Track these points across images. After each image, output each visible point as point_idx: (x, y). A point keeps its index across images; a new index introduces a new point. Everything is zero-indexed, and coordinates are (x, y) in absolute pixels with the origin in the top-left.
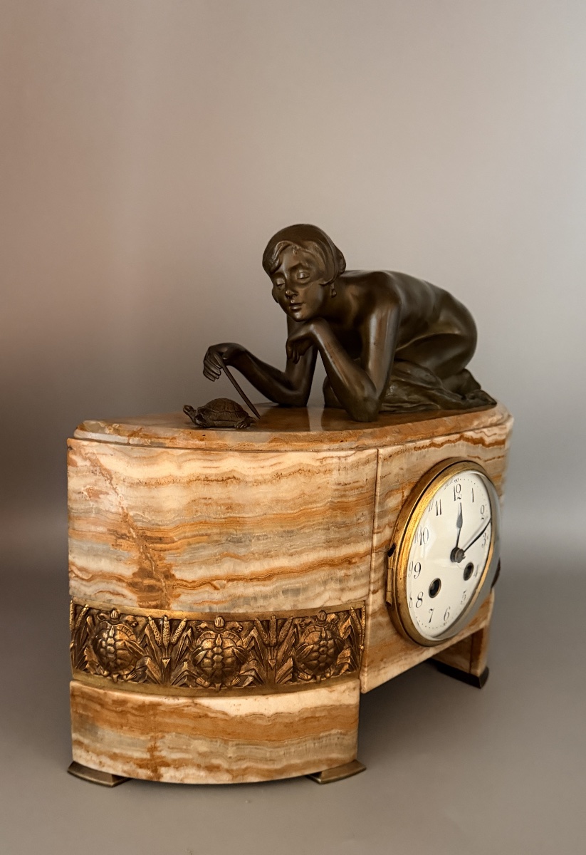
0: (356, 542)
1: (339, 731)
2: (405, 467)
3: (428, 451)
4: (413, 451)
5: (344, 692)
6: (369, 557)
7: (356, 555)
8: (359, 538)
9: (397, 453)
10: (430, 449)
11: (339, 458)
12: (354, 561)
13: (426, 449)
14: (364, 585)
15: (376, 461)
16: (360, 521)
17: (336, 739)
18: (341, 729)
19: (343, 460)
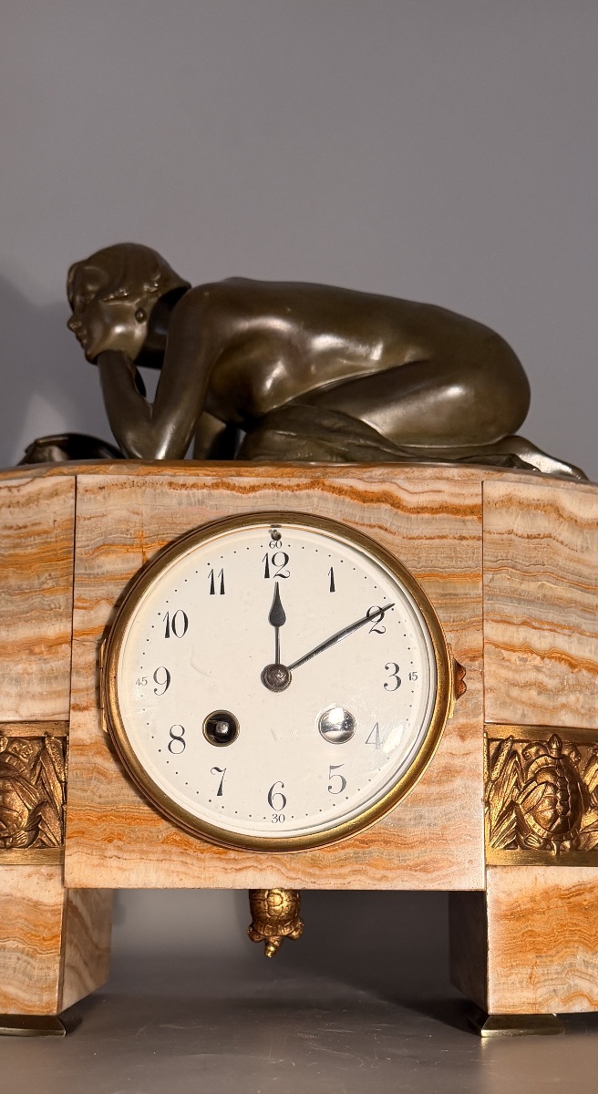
0: (41, 619)
1: (21, 946)
2: (146, 511)
3: (210, 495)
4: (166, 489)
5: (29, 876)
6: (66, 647)
7: (41, 640)
8: (43, 615)
9: (123, 485)
10: (216, 492)
11: (9, 488)
12: (37, 650)
13: (205, 491)
14: (58, 694)
15: (73, 494)
16: (45, 586)
17: (14, 959)
18: (23, 942)
19: (15, 490)
